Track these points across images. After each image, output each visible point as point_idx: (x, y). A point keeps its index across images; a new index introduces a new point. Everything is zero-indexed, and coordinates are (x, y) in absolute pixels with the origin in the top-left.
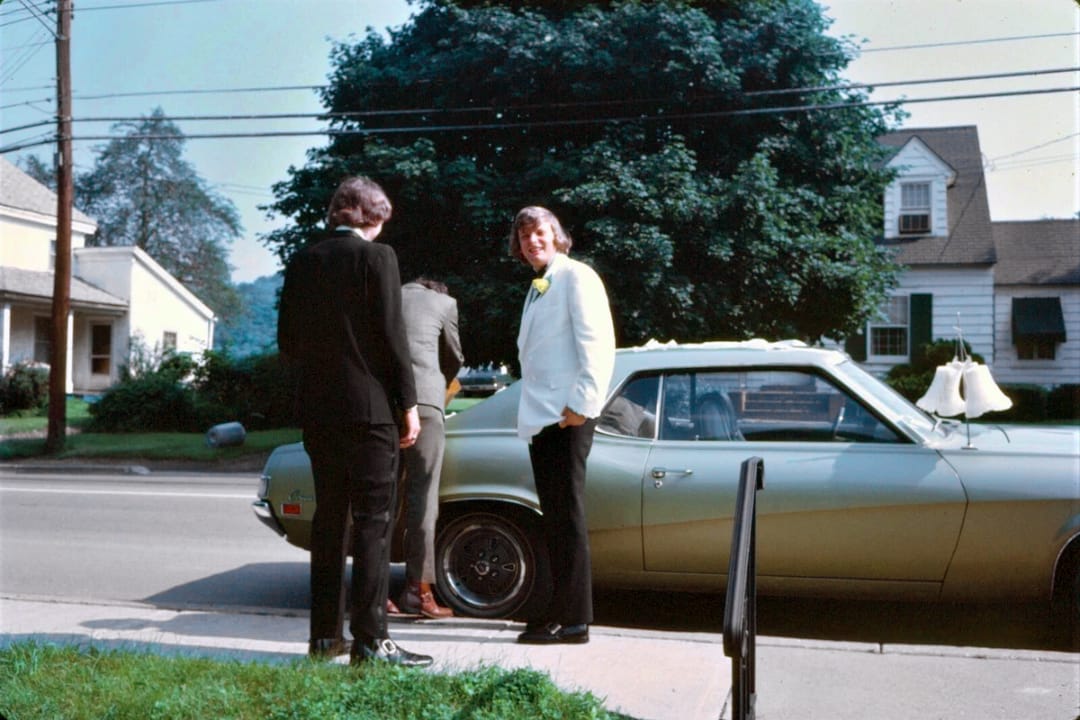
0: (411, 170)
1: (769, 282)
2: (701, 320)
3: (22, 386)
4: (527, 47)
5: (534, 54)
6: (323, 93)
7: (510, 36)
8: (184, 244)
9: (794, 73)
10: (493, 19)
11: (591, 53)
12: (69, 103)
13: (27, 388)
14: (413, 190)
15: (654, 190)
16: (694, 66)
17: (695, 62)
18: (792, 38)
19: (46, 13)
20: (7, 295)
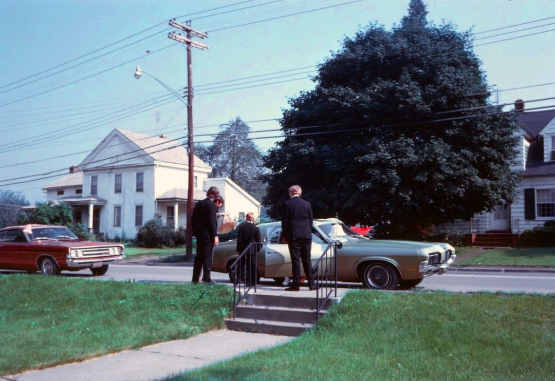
0: (305, 152)
1: (445, 190)
2: (417, 205)
3: (181, 236)
4: (347, 102)
5: (350, 104)
6: (280, 121)
7: (343, 98)
8: (250, 174)
9: (455, 104)
10: (336, 92)
11: (371, 102)
12: (192, 130)
13: (183, 236)
14: (306, 159)
15: (394, 155)
16: (411, 105)
17: (411, 104)
18: (454, 90)
19: (184, 97)
20: (177, 200)
